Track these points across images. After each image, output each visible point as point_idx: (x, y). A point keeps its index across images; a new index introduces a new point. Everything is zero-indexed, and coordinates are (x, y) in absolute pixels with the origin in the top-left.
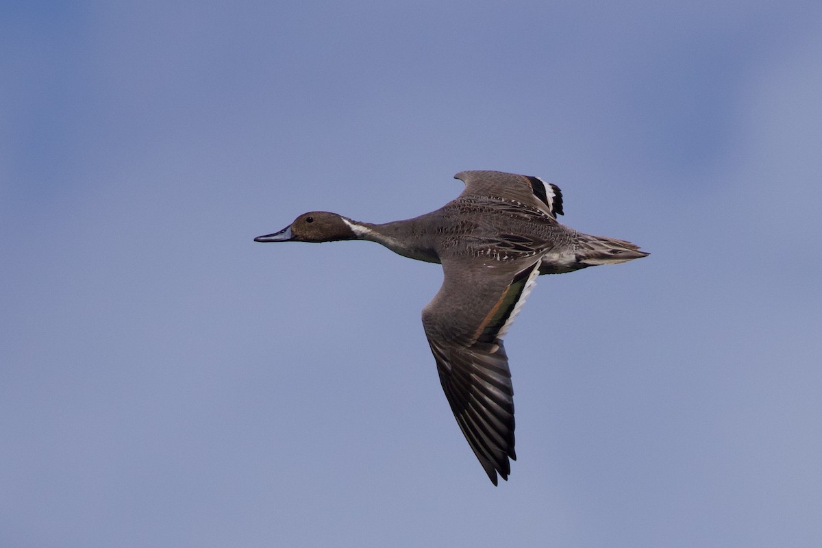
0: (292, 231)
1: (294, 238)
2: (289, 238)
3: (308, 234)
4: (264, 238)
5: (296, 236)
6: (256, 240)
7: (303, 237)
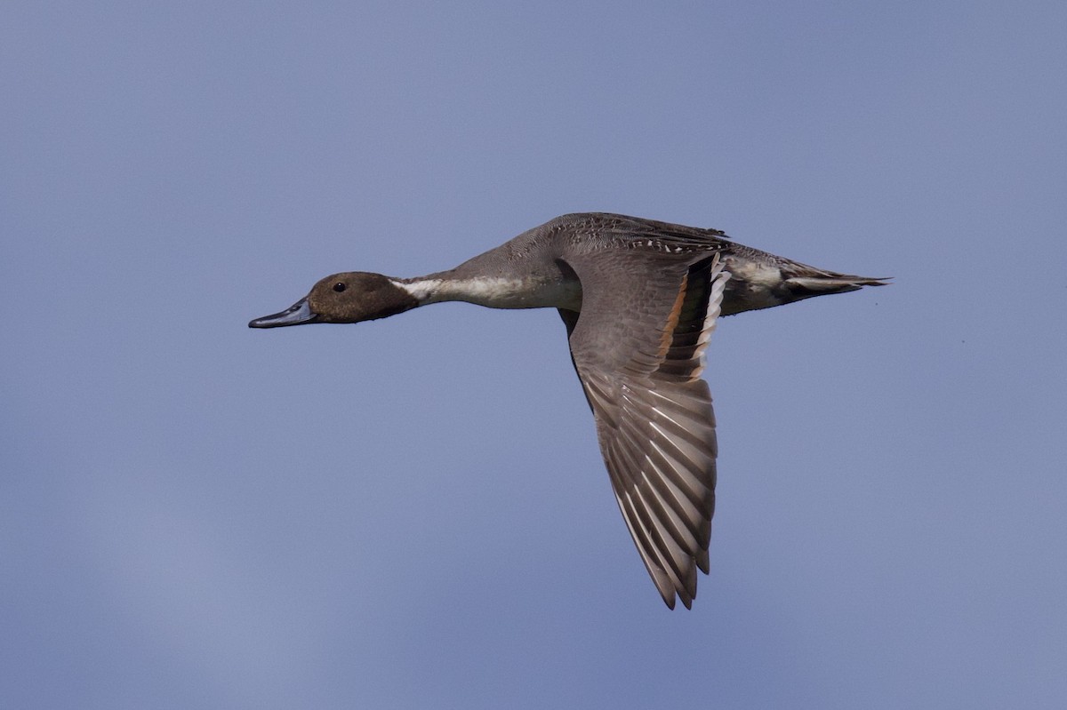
0: (311, 308)
1: (317, 319)
2: (308, 318)
3: (338, 311)
4: (264, 322)
5: (318, 315)
6: (252, 325)
7: (331, 316)
